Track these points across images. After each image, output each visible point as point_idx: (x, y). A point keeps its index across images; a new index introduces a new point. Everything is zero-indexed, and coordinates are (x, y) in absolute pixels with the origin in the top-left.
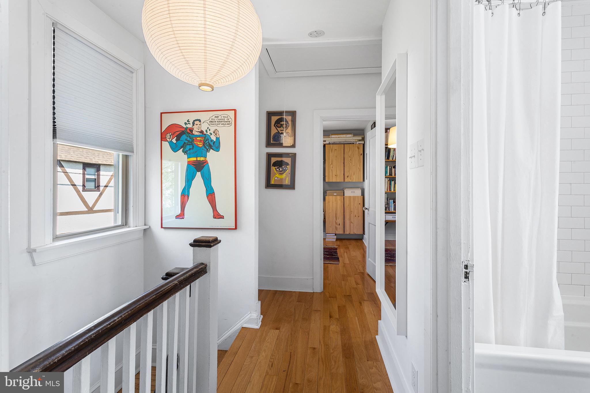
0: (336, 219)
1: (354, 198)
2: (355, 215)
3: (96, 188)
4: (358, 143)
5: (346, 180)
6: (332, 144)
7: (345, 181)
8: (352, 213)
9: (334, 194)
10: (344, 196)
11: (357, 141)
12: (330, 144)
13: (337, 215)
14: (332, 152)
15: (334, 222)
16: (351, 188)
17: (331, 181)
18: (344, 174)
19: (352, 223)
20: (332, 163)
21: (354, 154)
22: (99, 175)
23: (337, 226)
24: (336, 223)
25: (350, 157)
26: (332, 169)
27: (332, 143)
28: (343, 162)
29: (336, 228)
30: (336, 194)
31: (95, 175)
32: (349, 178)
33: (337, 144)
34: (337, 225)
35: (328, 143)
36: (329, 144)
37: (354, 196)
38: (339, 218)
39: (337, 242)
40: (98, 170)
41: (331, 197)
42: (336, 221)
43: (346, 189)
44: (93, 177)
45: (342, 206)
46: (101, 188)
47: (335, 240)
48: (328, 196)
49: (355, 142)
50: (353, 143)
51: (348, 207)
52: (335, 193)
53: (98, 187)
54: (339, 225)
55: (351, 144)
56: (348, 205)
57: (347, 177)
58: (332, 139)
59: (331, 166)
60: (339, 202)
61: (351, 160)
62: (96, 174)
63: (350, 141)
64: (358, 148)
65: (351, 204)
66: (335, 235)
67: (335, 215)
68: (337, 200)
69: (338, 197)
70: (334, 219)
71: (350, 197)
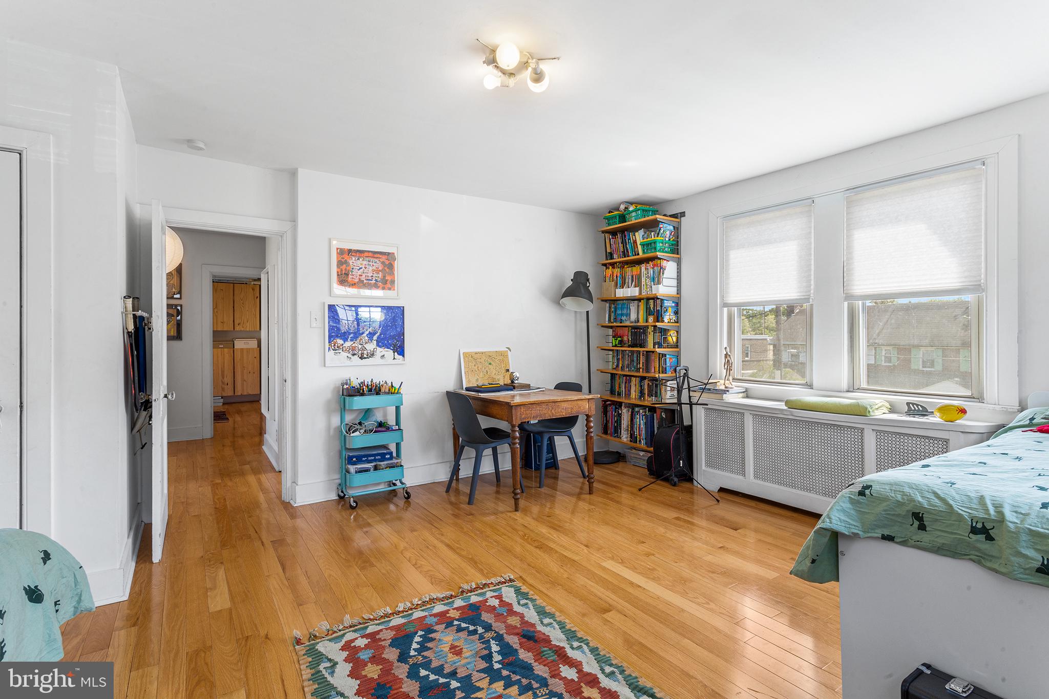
1: (248, 350)
2: (249, 371)
4: (252, 283)
5: (237, 328)
6: (216, 282)
7: (235, 330)
8: (246, 369)
9: (220, 346)
10: (234, 347)
11: (251, 280)
13: (224, 372)
15: (221, 383)
16: (244, 338)
18: (234, 321)
19: (245, 382)
21: (247, 296)
23: (223, 386)
24: (223, 383)
25: (242, 300)
28: (233, 306)
29: (223, 389)
30: (222, 346)
32: (240, 325)
33: (224, 283)
34: (225, 384)
38: (226, 377)
39: (224, 406)
42: (223, 381)
43: (236, 340)
45: (231, 360)
47: (221, 404)
49: (249, 282)
51: (239, 362)
52: (221, 344)
55: (243, 283)
56: (240, 359)
57: (237, 325)
60: (229, 356)
61: (243, 304)
64: (253, 290)
65: (243, 357)
66: (222, 398)
67: (222, 371)
68: (224, 354)
69: (226, 350)
70: (220, 378)
71: (242, 349)
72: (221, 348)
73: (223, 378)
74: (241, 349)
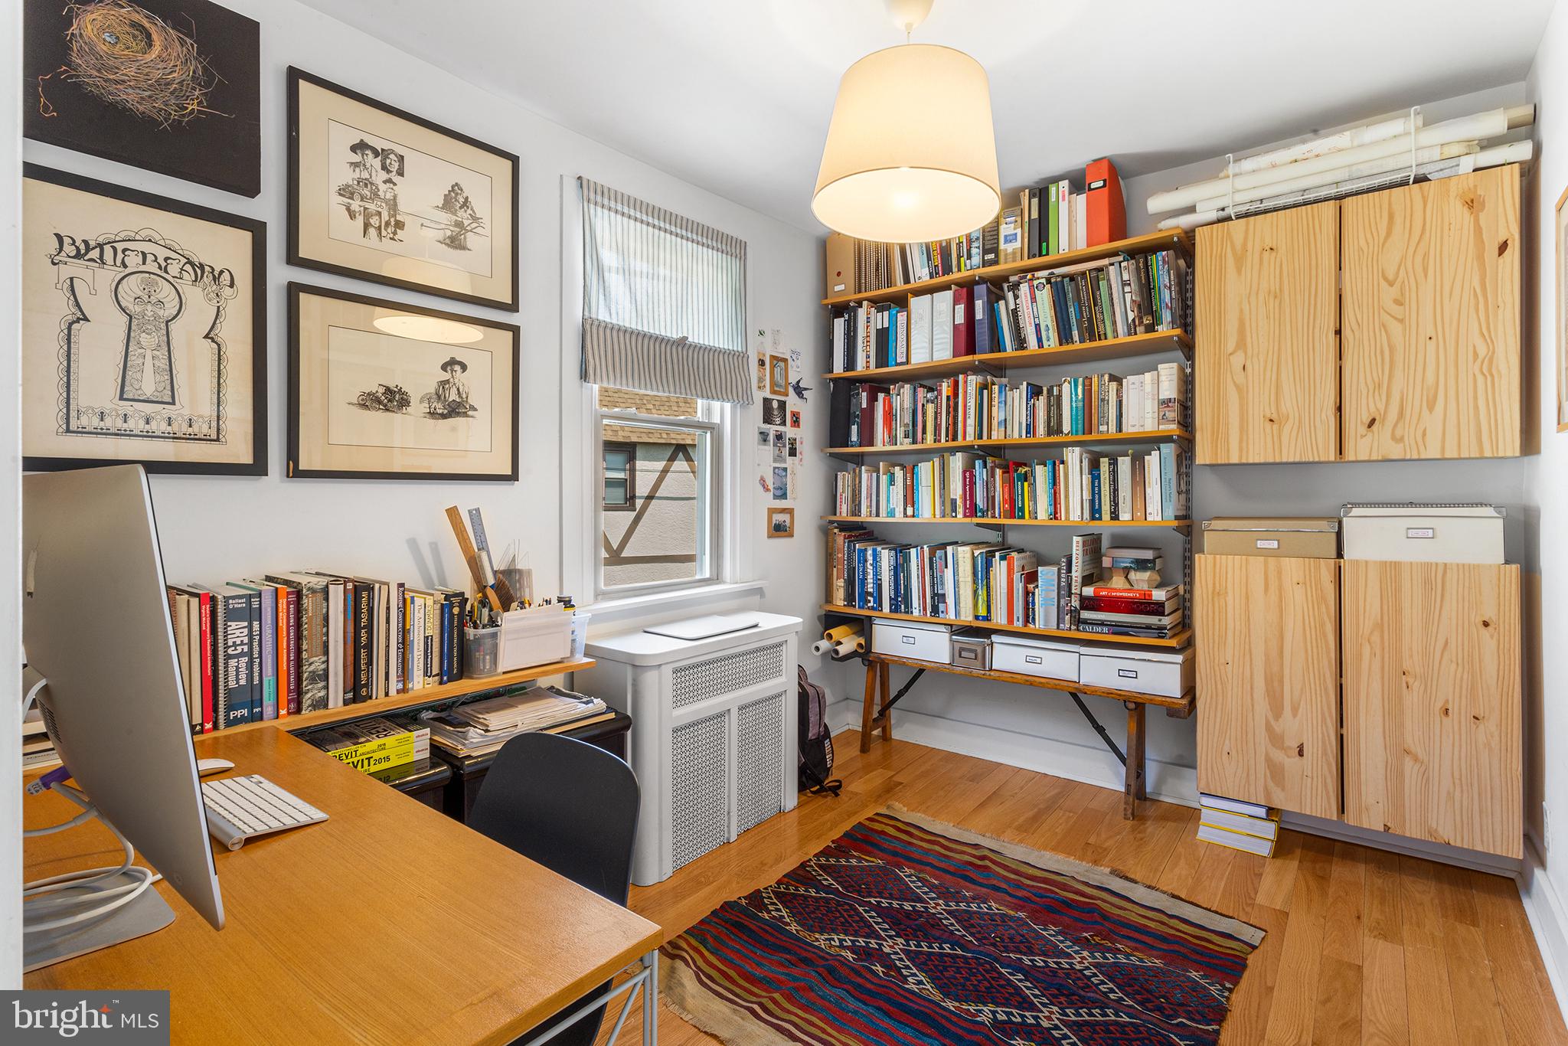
0: (1277, 709)
1: (1434, 577)
2: (1439, 704)
3: (626, 503)
4: (1467, 164)
5: (1359, 447)
6: (1239, 217)
7: (1350, 455)
8: (1416, 685)
9: (1260, 544)
10: (1340, 555)
11: (1455, 150)
12: (1228, 219)
13: (1281, 682)
14: (1239, 271)
15: (1262, 735)
16: (1411, 504)
17: (1235, 460)
18: (1340, 409)
19: (1416, 759)
20: (1241, 344)
21: (1426, 256)
22: (633, 471)
23: (1278, 756)
24: (1276, 739)
25: (1391, 284)
26: (1240, 378)
27: (1243, 209)
28: (1331, 325)
29: (1276, 773)
30: (1275, 545)
31: (625, 470)
32: (1382, 432)
33: (1285, 208)
34: (1282, 748)
35: (1213, 215)
36: (1219, 221)
37: (1427, 566)
38: (1295, 711)
39: (1278, 862)
40: (632, 459)
41: (1232, 564)
42: (1277, 727)
43: (1356, 511)
44: (621, 475)
45: (1323, 625)
46: (639, 503)
47: (1265, 849)
48: (1210, 557)
49: (1441, 165)
50: (1420, 179)
51: (1376, 638)
52: (1267, 535)
53: (631, 498)
54: (1301, 753)
55: (1404, 183)
56: (1379, 626)
57: (1363, 430)
58: (1240, 183)
59: (1238, 360)
60: (1297, 599)
61: (1399, 302)
62: (628, 466)
63: (1391, 164)
64: (1470, 204)
65: (1399, 611)
66: (1268, 818)
67: (1269, 681)
68: (1280, 588)
69: (1293, 567)
70: (1262, 707)
71: (1391, 571)
72: (1266, 553)
73: (1278, 713)
74: (1384, 564)
